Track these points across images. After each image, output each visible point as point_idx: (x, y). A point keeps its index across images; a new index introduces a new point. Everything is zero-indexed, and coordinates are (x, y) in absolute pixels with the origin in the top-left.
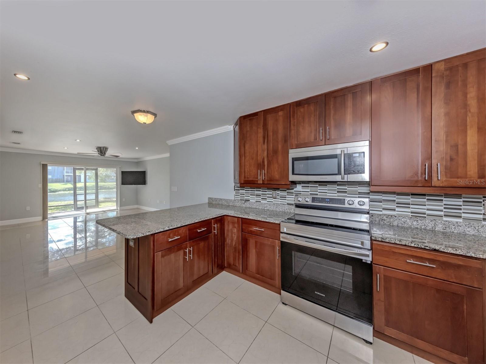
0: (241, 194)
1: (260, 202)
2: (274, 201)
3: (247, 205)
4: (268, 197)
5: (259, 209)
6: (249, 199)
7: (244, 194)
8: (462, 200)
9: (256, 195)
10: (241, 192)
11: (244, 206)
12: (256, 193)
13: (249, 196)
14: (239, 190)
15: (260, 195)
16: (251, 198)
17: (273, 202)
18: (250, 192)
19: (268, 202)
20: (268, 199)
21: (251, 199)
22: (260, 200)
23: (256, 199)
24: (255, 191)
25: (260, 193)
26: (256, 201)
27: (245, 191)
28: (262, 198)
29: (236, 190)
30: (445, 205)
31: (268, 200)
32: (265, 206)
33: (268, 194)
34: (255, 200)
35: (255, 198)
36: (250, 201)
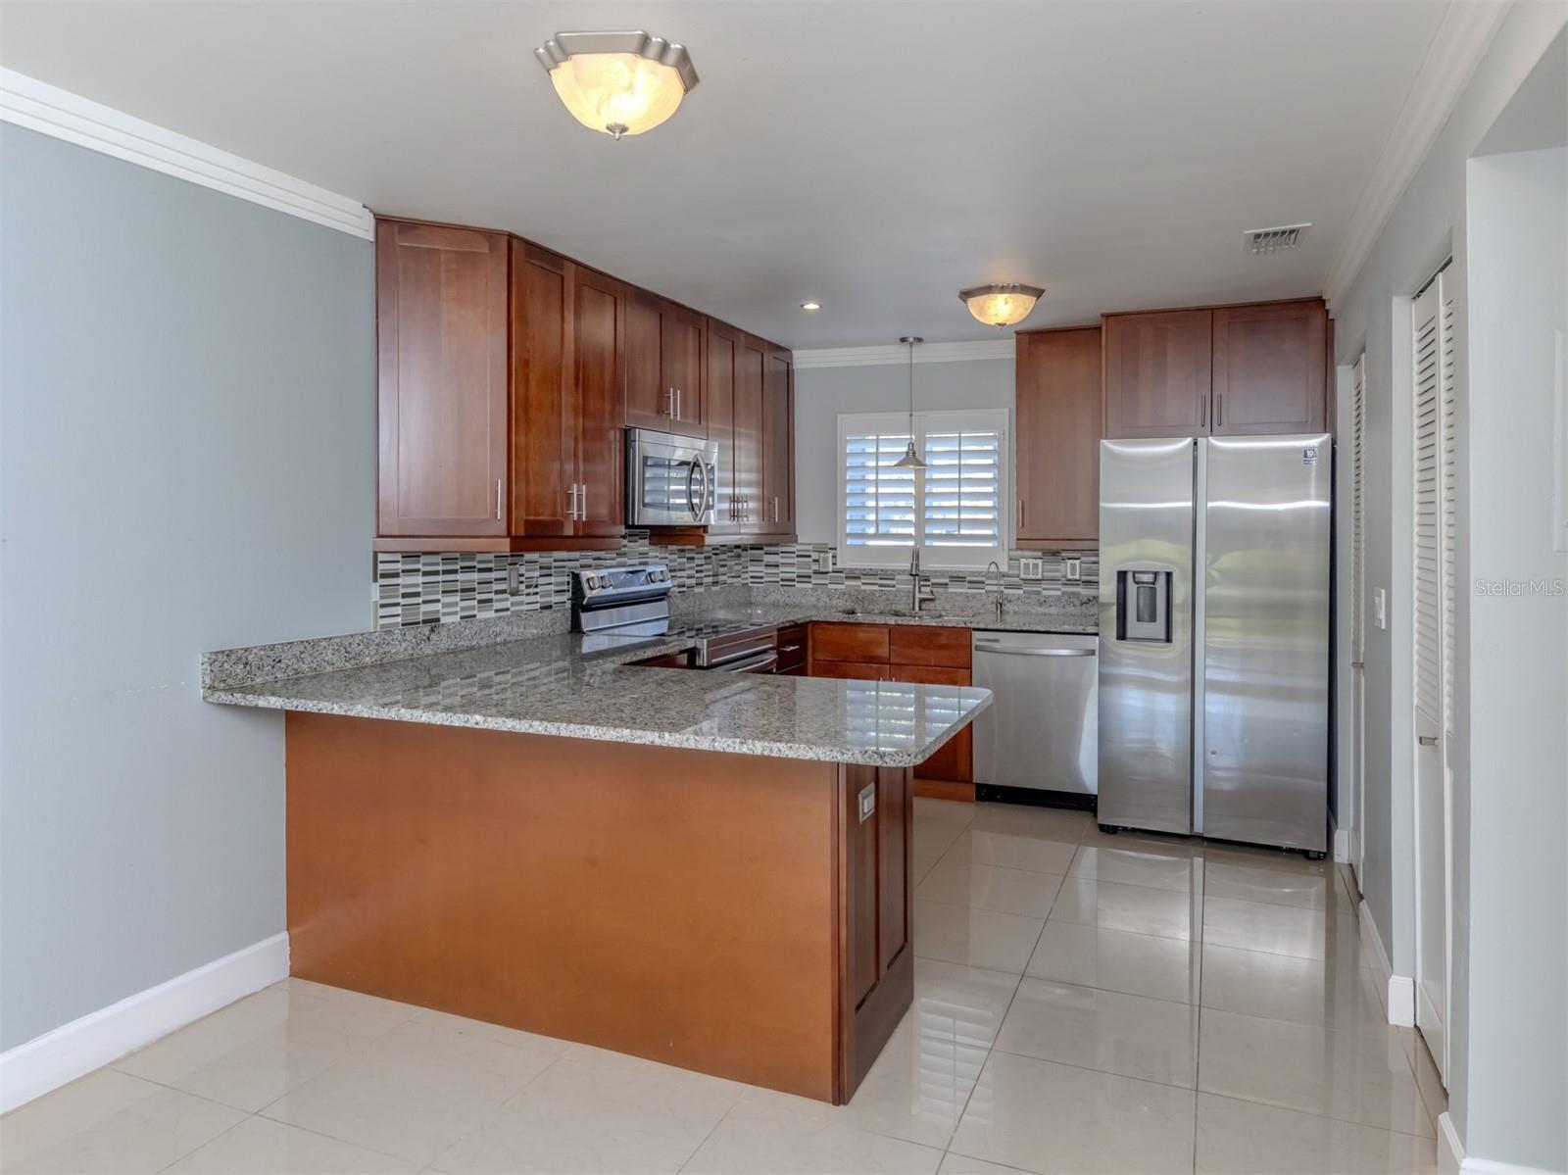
0: (405, 596)
1: (474, 616)
2: (513, 604)
3: (442, 641)
4: (497, 592)
5: (480, 647)
6: (438, 611)
7: (417, 594)
9: (463, 591)
10: (404, 586)
11: (428, 650)
12: (462, 582)
13: (438, 601)
14: (396, 575)
15: (474, 590)
16: (445, 605)
17: (507, 609)
18: (440, 578)
19: (497, 611)
20: (498, 601)
21: (444, 614)
22: (473, 608)
23: (463, 609)
24: (455, 572)
25: (474, 581)
26: (462, 618)
27: (420, 579)
28: (480, 602)
29: (383, 576)
31: (497, 605)
32: (498, 629)
33: (496, 580)
34: (456, 613)
35: (455, 604)
36: (444, 620)
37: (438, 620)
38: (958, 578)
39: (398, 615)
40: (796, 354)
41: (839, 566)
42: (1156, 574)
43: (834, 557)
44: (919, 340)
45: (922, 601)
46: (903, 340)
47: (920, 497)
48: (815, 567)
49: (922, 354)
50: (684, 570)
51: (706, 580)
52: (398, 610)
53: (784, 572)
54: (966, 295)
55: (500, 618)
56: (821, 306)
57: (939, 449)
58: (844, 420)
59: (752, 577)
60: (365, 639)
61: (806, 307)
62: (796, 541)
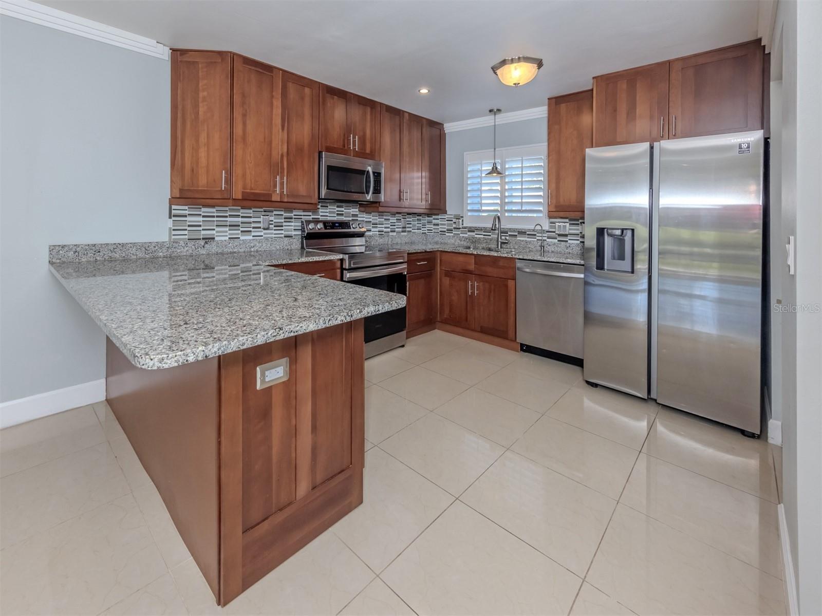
0: (189, 226)
1: (239, 238)
2: (265, 234)
3: (212, 248)
4: (254, 228)
5: (239, 252)
6: (214, 234)
7: (200, 226)
8: (395, 218)
9: (230, 226)
10: (189, 222)
11: (203, 252)
12: (229, 222)
13: (214, 229)
14: (186, 216)
15: (239, 226)
16: (217, 232)
17: (262, 236)
18: (215, 219)
19: (253, 236)
20: (254, 232)
21: (217, 236)
22: (238, 234)
23: (230, 234)
24: (226, 217)
25: (239, 222)
26: (229, 238)
27: (201, 219)
28: (242, 232)
29: (175, 216)
30: (391, 223)
31: (253, 234)
32: (252, 245)
33: (253, 222)
34: (227, 236)
35: (226, 232)
36: (217, 239)
37: (214, 238)
38: (522, 233)
39: (186, 235)
40: (445, 125)
41: (464, 225)
42: (623, 230)
43: (463, 221)
44: (499, 110)
45: (502, 243)
46: (491, 111)
47: (503, 191)
48: (454, 226)
49: (501, 119)
50: (383, 224)
51: (397, 230)
52: (186, 232)
53: (440, 228)
54: (494, 69)
55: (254, 239)
56: (429, 91)
57: (513, 166)
58: (468, 156)
59: (428, 230)
60: (160, 245)
61: (421, 91)
62: (446, 213)
